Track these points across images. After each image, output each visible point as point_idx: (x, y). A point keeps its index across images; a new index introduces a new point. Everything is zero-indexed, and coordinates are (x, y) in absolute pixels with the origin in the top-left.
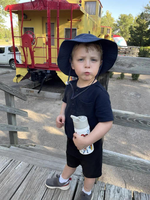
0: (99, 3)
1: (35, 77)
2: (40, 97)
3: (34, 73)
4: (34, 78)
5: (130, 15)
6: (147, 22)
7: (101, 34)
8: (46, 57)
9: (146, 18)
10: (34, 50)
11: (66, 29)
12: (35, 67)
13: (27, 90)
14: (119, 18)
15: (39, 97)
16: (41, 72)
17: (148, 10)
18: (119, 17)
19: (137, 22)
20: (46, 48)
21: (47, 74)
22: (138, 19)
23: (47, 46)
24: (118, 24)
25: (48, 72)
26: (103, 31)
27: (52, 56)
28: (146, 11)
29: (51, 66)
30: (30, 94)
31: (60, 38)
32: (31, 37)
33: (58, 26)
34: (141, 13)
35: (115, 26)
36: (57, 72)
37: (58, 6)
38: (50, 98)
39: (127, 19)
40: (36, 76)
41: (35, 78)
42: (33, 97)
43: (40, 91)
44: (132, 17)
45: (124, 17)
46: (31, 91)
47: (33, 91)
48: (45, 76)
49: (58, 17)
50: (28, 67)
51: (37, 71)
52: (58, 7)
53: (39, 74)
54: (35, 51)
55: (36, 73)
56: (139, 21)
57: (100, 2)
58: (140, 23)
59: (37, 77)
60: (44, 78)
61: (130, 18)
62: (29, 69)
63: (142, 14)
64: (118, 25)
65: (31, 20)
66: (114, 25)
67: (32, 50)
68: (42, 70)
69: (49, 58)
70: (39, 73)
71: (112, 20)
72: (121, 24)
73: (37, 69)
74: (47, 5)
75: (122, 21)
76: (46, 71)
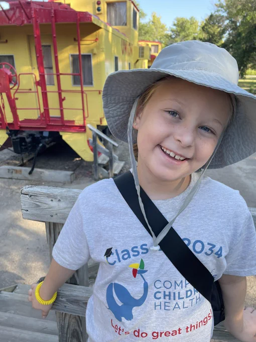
0: (132, 6)
1: (21, 145)
2: (34, 181)
3: (17, 138)
4: (19, 149)
5: (191, 18)
6: (221, 30)
7: (138, 59)
8: (40, 109)
9: (218, 24)
10: (16, 96)
11: (72, 56)
12: (21, 127)
13: (9, 170)
14: (175, 25)
15: (31, 180)
16: (32, 135)
17: (220, 9)
18: (174, 22)
19: (203, 30)
20: (37, 92)
21: (44, 138)
22: (206, 25)
23: (39, 88)
24: (172, 34)
25: (46, 134)
26: (143, 53)
27: (50, 106)
28: (218, 11)
29: (50, 123)
30: (15, 175)
31: (61, 74)
32: (9, 73)
33: (56, 52)
34: (210, 14)
35: (168, 38)
36: (61, 133)
37: (53, 17)
38: (52, 182)
39: (188, 25)
40: (23, 144)
41: (21, 149)
42: (22, 181)
43: (32, 170)
44: (195, 23)
45: (183, 23)
46: (16, 171)
47: (21, 171)
48: (40, 143)
49: (55, 37)
50: (7, 128)
51: (24, 135)
52: (53, 20)
53: (28, 140)
54: (17, 99)
55: (23, 139)
56: (207, 29)
57: (132, 2)
58: (208, 33)
59: (25, 146)
60: (38, 146)
61: (193, 23)
62: (10, 131)
63: (211, 16)
64: (174, 36)
65: (8, 41)
66: (167, 36)
67: (13, 98)
68: (33, 132)
69: (44, 110)
70: (28, 138)
71: (163, 28)
72: (177, 34)
73: (24, 130)
74: (32, 16)
75: (179, 29)
76: (42, 133)
